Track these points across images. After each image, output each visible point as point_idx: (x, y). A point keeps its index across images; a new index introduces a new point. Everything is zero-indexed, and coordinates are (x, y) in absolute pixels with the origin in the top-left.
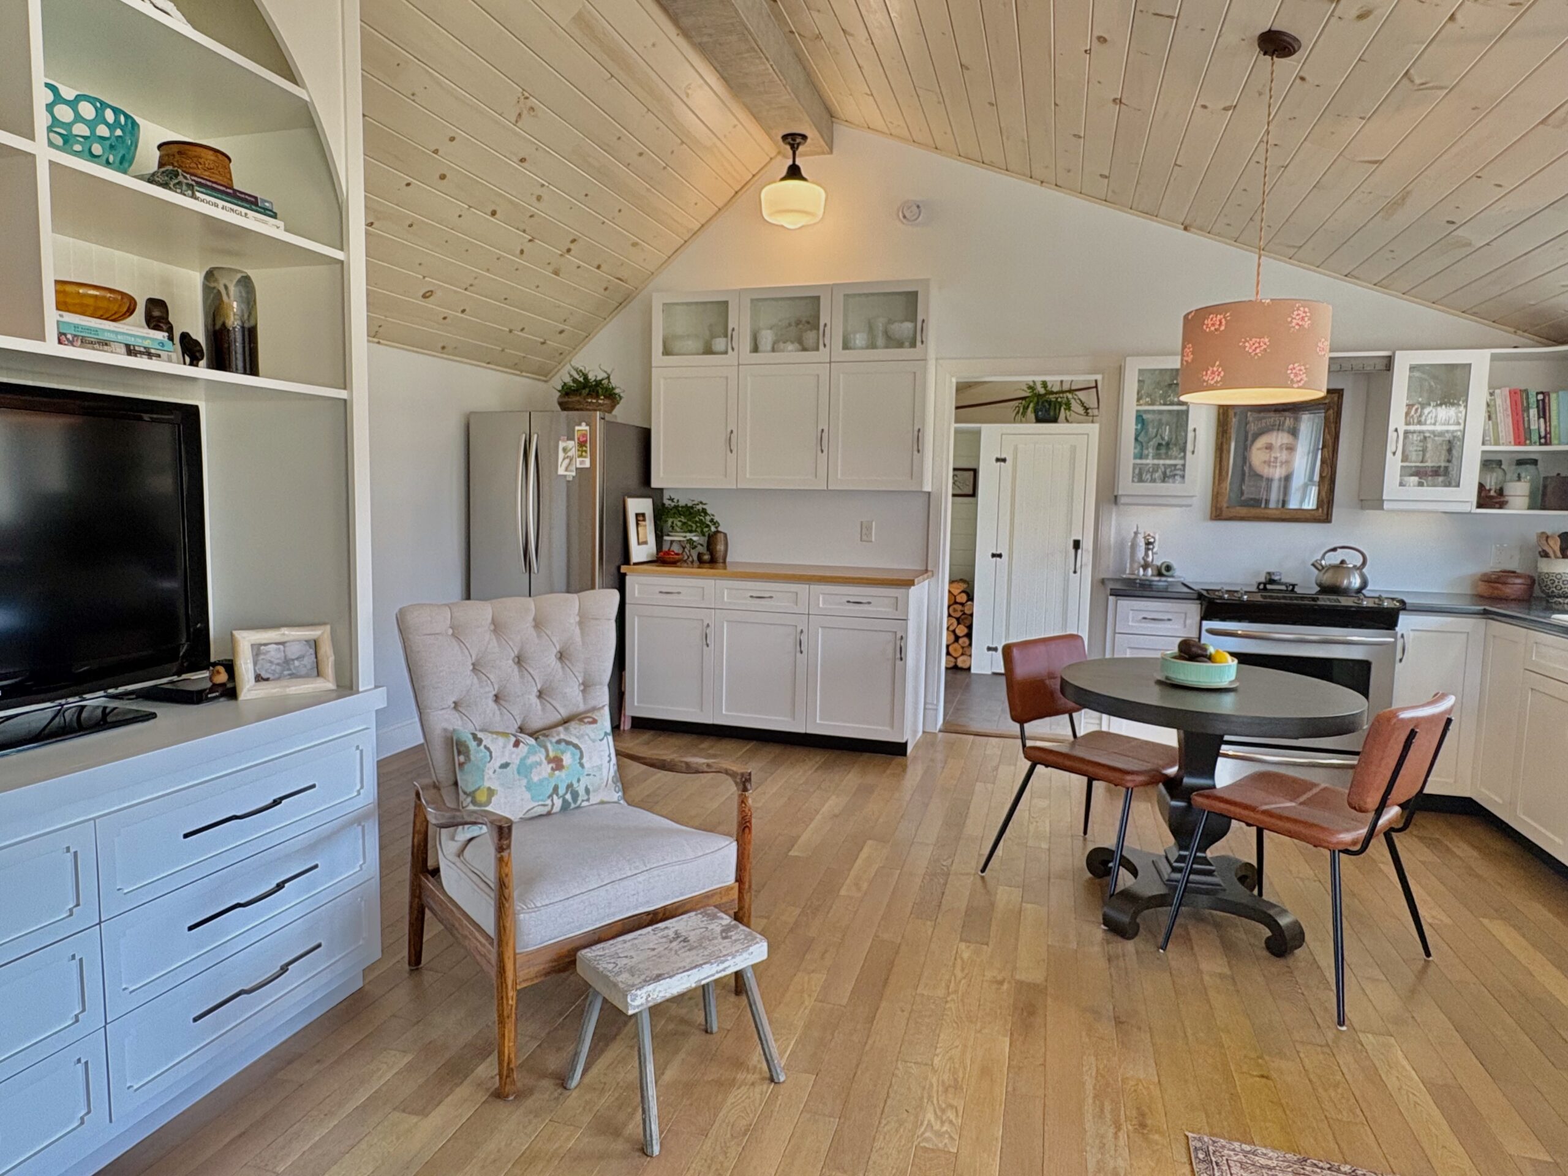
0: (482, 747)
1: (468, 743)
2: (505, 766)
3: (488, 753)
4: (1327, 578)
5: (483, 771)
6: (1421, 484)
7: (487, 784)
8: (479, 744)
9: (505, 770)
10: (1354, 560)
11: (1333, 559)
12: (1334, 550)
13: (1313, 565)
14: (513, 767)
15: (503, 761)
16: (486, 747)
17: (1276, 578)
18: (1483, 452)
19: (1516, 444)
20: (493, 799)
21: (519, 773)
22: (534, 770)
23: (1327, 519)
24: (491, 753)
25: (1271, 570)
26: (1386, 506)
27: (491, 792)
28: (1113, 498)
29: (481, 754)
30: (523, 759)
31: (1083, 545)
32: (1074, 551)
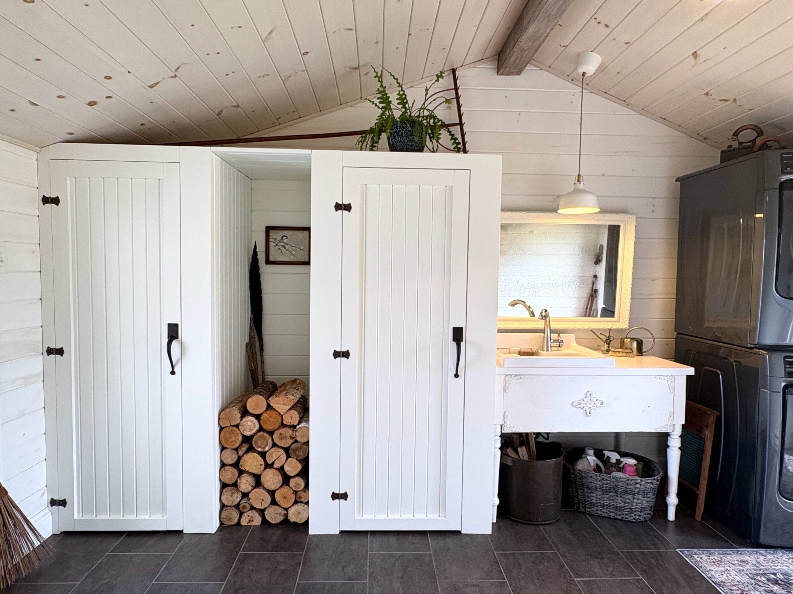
31: (468, 335)
32: (454, 344)
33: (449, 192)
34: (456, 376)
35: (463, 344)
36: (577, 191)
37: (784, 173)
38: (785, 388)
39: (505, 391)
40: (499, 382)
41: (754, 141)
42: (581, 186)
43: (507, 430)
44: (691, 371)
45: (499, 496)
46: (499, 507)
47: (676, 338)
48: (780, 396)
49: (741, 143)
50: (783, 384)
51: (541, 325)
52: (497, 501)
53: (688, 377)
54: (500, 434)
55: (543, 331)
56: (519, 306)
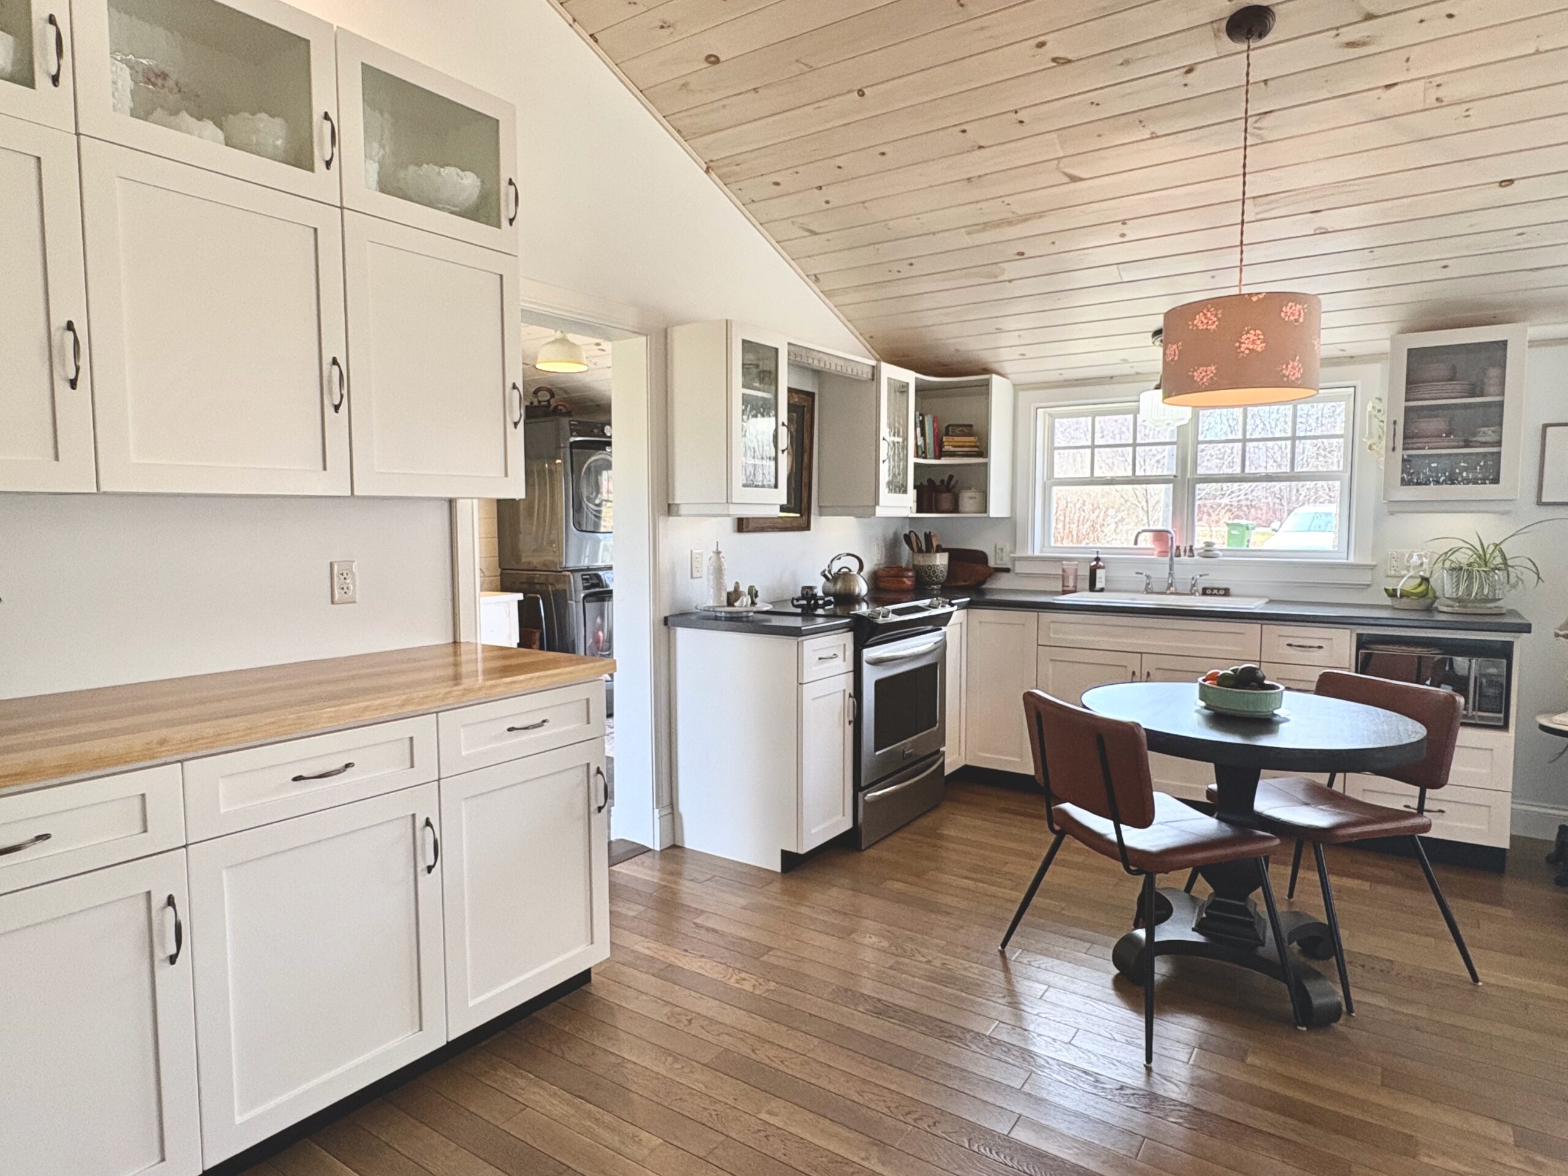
11: (837, 568)
12: (835, 558)
13: (823, 575)
17: (815, 592)
18: (915, 464)
23: (808, 526)
26: (878, 510)
28: (671, 508)
37: (572, 436)
38: (584, 598)
41: (548, 401)
44: (520, 596)
47: (501, 575)
48: (581, 604)
49: (539, 402)
50: (582, 595)
53: (519, 602)
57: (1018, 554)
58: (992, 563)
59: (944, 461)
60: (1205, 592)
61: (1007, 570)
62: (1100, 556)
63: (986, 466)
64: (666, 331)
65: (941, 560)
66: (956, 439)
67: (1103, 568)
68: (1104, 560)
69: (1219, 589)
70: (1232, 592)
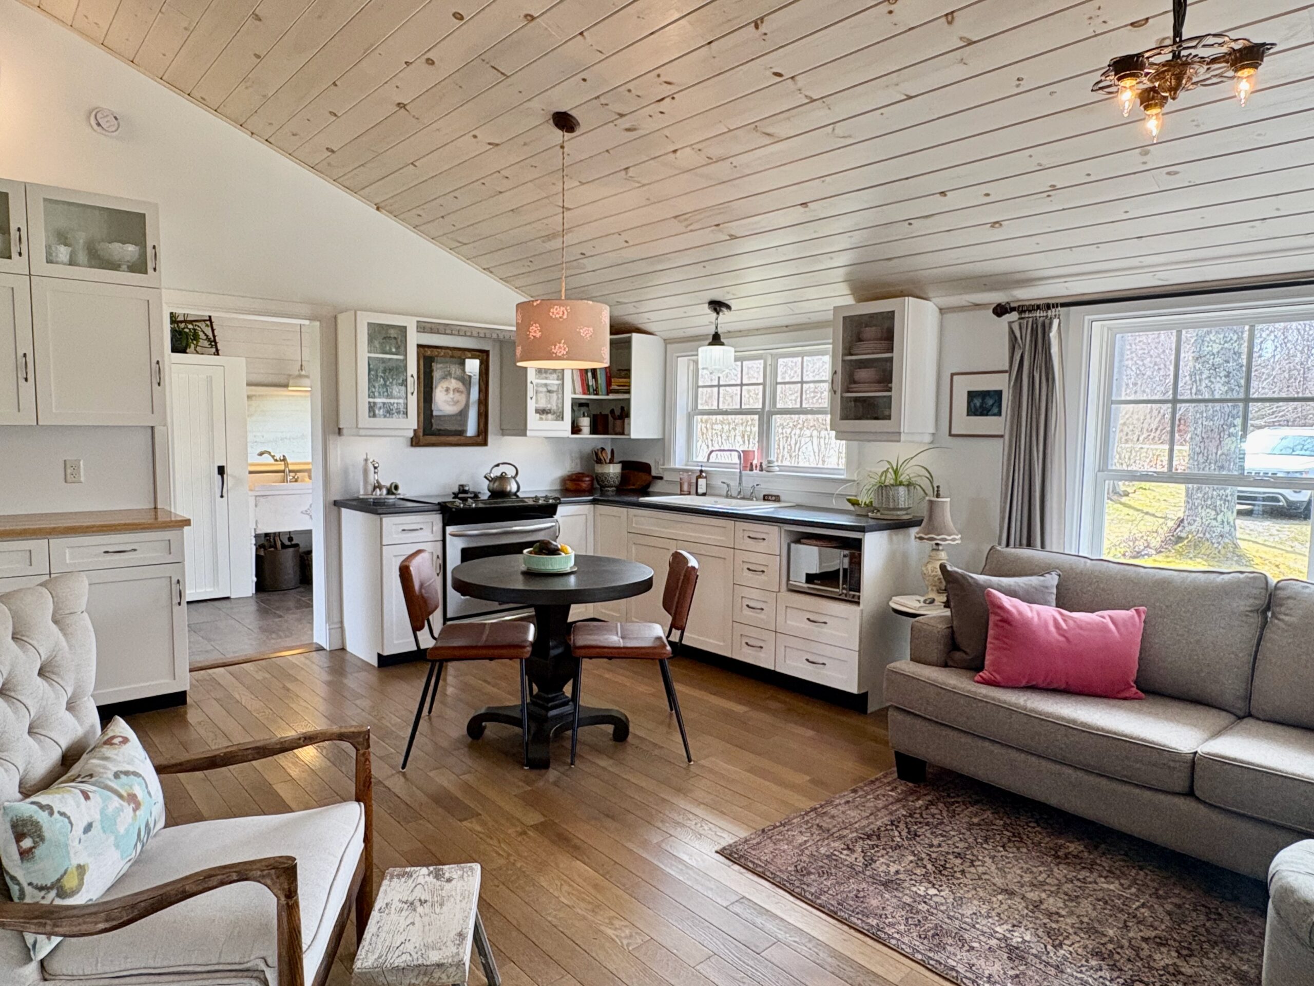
0: (56, 815)
1: (35, 817)
2: (88, 828)
3: (66, 820)
4: (496, 485)
5: (67, 845)
6: (541, 419)
7: (75, 862)
8: (51, 813)
9: (90, 833)
10: (510, 472)
11: (497, 472)
12: (498, 465)
13: (486, 477)
14: (97, 827)
15: (85, 823)
16: (62, 814)
17: (467, 488)
18: (573, 399)
19: (584, 394)
20: (87, 878)
21: (104, 832)
22: (118, 820)
23: (485, 443)
24: (69, 818)
25: (462, 483)
26: (528, 433)
27: (81, 869)
28: (337, 430)
29: (58, 825)
30: (102, 812)
31: (228, 470)
32: (220, 477)
33: (210, 380)
34: (222, 496)
35: (225, 476)
36: (300, 376)
39: (256, 506)
40: (252, 501)
42: (303, 373)
43: (259, 532)
45: (257, 575)
46: (257, 583)
51: (282, 467)
52: (255, 579)
54: (253, 534)
55: (283, 471)
56: (266, 455)
57: (666, 467)
58: (654, 473)
59: (611, 397)
60: (766, 498)
61: (661, 478)
62: (704, 469)
63: (628, 401)
64: (335, 318)
65: (614, 470)
66: (621, 380)
67: (706, 477)
68: (706, 472)
69: (772, 496)
70: (782, 498)
